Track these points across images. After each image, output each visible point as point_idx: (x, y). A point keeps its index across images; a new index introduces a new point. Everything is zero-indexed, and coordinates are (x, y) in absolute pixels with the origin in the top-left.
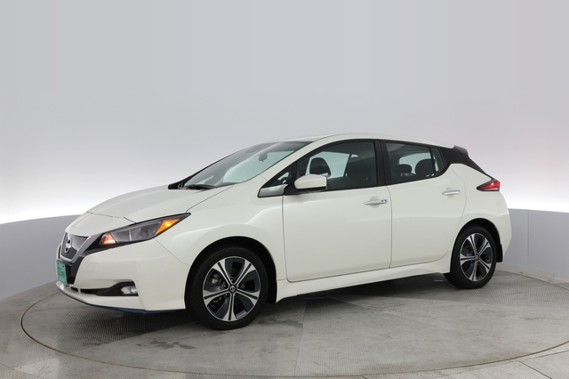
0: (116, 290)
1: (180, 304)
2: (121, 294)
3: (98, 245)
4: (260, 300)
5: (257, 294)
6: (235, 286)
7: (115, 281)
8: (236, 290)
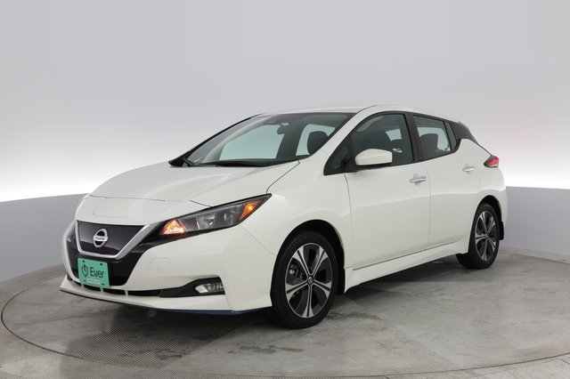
0: (189, 290)
1: (266, 302)
2: (197, 294)
3: (157, 236)
4: (332, 291)
5: (329, 285)
6: (312, 276)
7: (190, 278)
8: (314, 282)
